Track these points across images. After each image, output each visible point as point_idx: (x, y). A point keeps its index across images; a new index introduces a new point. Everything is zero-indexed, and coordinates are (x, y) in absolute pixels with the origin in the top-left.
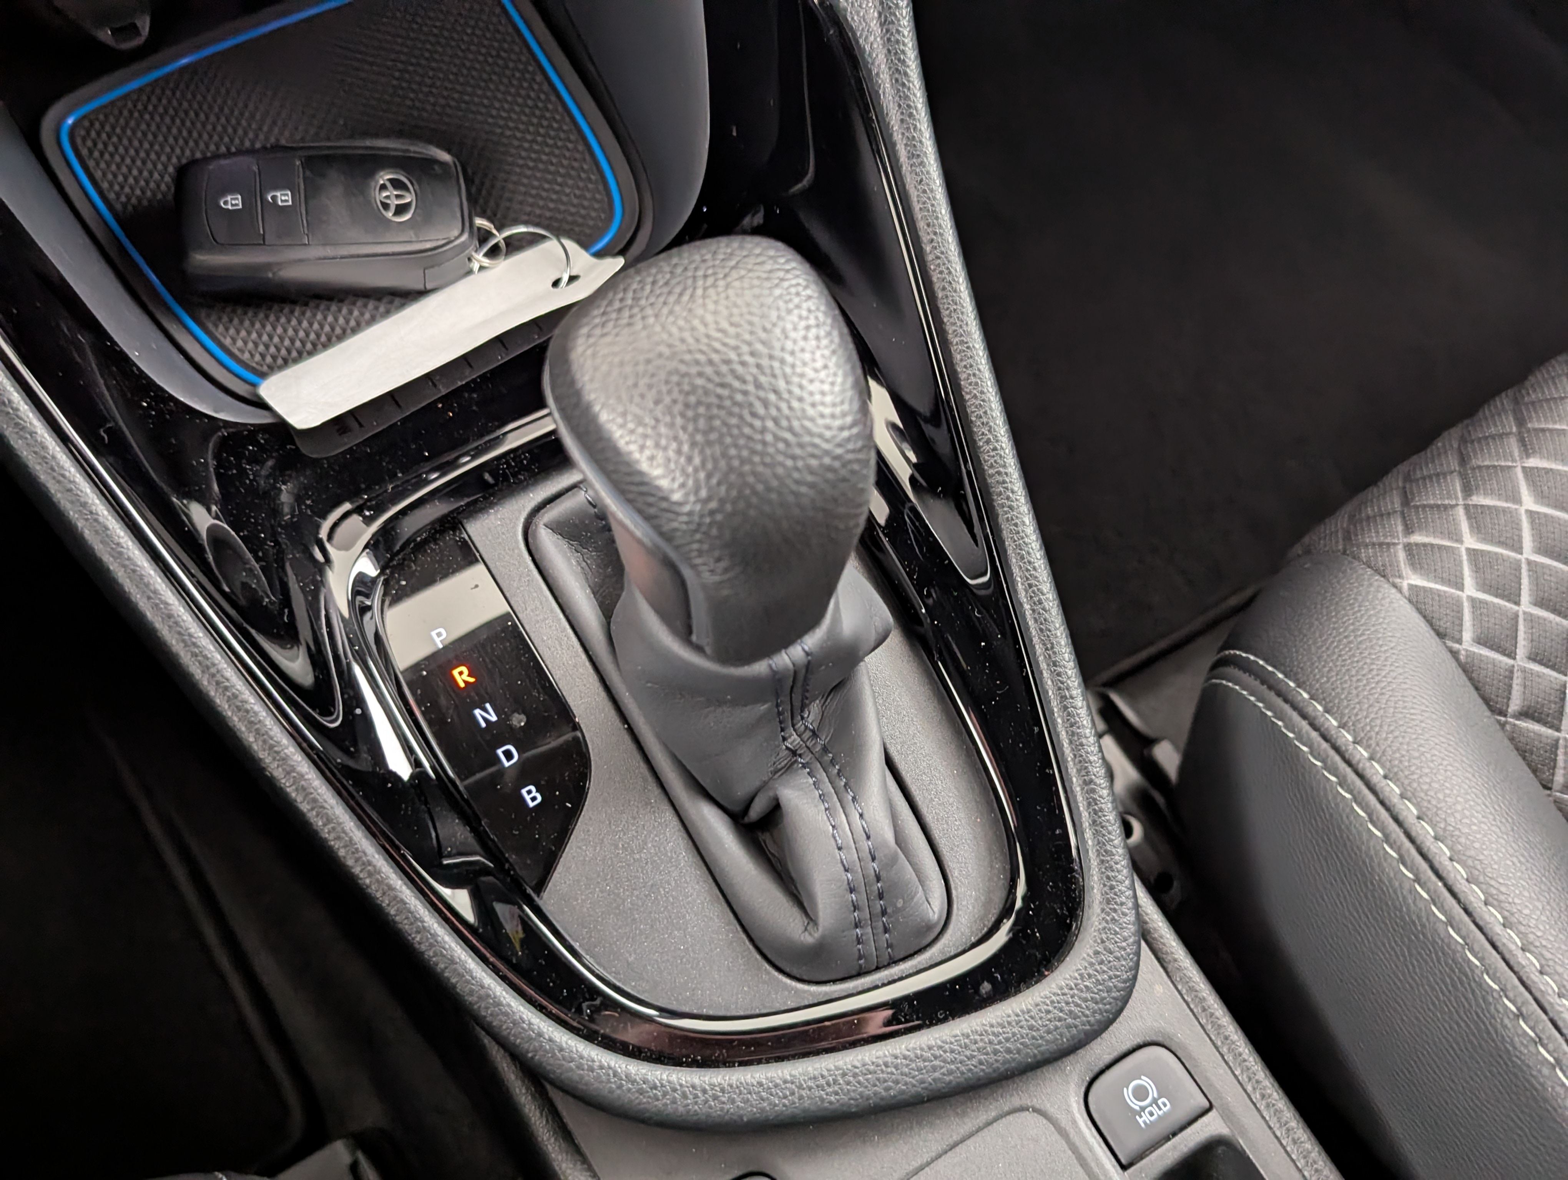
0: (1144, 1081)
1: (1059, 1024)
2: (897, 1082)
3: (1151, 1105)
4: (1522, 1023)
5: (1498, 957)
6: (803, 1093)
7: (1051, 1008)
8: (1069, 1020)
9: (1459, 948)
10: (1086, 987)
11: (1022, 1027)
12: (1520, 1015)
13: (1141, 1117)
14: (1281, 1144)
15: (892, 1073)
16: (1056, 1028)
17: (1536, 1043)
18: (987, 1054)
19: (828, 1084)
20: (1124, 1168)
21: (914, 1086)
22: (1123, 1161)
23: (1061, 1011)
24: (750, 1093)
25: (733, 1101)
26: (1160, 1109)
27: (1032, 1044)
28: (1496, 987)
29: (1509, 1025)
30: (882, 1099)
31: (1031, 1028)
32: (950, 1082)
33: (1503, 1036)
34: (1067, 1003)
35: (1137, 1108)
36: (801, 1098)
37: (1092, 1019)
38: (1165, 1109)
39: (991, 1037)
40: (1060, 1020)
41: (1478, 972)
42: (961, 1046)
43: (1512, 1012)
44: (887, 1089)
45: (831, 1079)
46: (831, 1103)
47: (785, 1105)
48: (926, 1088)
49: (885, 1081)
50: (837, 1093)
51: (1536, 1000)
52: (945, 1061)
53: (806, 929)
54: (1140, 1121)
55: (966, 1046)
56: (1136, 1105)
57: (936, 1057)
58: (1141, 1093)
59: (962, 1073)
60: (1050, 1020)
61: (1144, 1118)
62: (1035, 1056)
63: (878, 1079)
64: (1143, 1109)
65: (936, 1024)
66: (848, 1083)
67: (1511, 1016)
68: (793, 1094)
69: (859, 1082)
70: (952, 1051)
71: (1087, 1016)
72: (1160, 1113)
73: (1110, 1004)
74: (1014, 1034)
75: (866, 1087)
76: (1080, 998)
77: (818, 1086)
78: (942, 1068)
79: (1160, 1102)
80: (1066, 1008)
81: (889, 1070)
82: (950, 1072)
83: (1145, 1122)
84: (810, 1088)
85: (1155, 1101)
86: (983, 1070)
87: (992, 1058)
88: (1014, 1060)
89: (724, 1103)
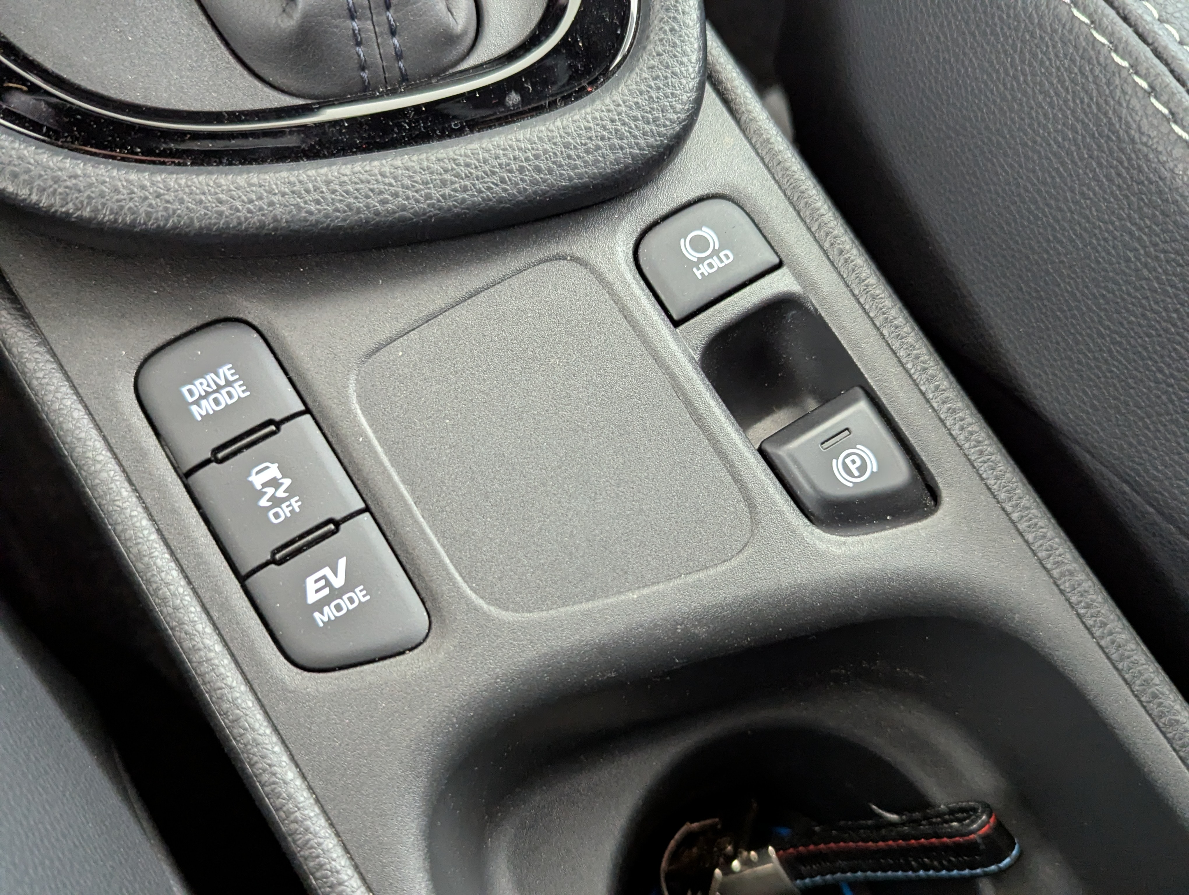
0: (707, 232)
1: (601, 143)
2: (396, 195)
3: (710, 256)
4: (1153, 100)
5: (1130, 30)
6: (275, 199)
7: (592, 125)
8: (616, 141)
9: (1085, 29)
10: (637, 103)
11: (555, 144)
12: (1153, 90)
13: (699, 269)
14: (859, 303)
15: (391, 185)
16: (598, 147)
17: (1168, 120)
18: (511, 171)
19: (308, 191)
20: (676, 324)
21: (417, 201)
22: (675, 317)
23: (604, 128)
24: (204, 193)
25: (182, 201)
26: (722, 261)
27: (569, 165)
28: (1125, 64)
29: (1138, 107)
30: (377, 213)
31: (567, 146)
32: (464, 200)
33: (1127, 123)
34: (613, 121)
35: (695, 260)
36: (271, 204)
37: (642, 142)
38: (726, 262)
39: (517, 153)
40: (603, 138)
41: (1104, 51)
42: (478, 160)
43: (1142, 88)
44: (384, 202)
45: (310, 186)
46: (311, 213)
47: (249, 211)
48: (433, 205)
49: (381, 193)
50: (318, 202)
51: (1172, 71)
52: (457, 176)
53: (284, 11)
54: (698, 273)
55: (485, 161)
56: (692, 255)
57: (446, 171)
58: (700, 244)
59: (480, 191)
60: (590, 138)
61: (702, 270)
62: (571, 179)
63: (372, 190)
64: (701, 260)
65: (450, 137)
66: (334, 192)
67: (1140, 94)
68: (260, 198)
69: (347, 192)
70: (467, 165)
71: (635, 137)
72: (721, 265)
73: (665, 126)
74: (545, 152)
75: (356, 198)
76: (628, 116)
77: (293, 192)
78: (452, 183)
79: (722, 255)
80: (609, 126)
81: (387, 181)
82: (465, 189)
83: (702, 274)
84: (284, 194)
85: (716, 253)
86: (505, 190)
87: (516, 177)
88: (544, 181)
89: (168, 202)
